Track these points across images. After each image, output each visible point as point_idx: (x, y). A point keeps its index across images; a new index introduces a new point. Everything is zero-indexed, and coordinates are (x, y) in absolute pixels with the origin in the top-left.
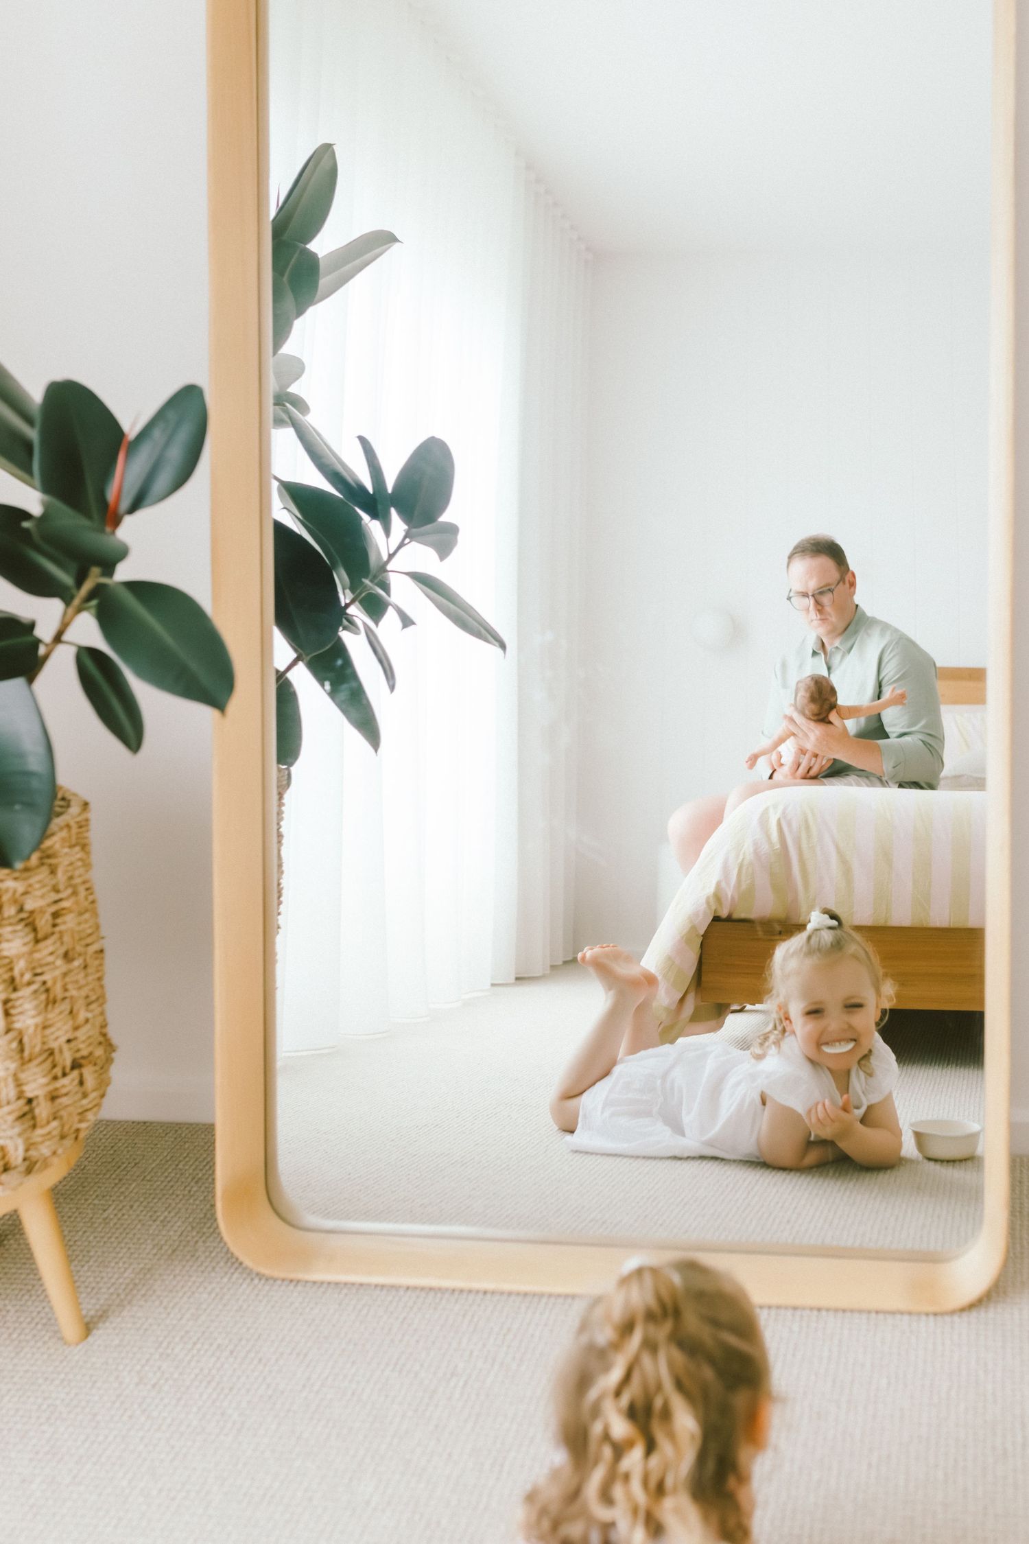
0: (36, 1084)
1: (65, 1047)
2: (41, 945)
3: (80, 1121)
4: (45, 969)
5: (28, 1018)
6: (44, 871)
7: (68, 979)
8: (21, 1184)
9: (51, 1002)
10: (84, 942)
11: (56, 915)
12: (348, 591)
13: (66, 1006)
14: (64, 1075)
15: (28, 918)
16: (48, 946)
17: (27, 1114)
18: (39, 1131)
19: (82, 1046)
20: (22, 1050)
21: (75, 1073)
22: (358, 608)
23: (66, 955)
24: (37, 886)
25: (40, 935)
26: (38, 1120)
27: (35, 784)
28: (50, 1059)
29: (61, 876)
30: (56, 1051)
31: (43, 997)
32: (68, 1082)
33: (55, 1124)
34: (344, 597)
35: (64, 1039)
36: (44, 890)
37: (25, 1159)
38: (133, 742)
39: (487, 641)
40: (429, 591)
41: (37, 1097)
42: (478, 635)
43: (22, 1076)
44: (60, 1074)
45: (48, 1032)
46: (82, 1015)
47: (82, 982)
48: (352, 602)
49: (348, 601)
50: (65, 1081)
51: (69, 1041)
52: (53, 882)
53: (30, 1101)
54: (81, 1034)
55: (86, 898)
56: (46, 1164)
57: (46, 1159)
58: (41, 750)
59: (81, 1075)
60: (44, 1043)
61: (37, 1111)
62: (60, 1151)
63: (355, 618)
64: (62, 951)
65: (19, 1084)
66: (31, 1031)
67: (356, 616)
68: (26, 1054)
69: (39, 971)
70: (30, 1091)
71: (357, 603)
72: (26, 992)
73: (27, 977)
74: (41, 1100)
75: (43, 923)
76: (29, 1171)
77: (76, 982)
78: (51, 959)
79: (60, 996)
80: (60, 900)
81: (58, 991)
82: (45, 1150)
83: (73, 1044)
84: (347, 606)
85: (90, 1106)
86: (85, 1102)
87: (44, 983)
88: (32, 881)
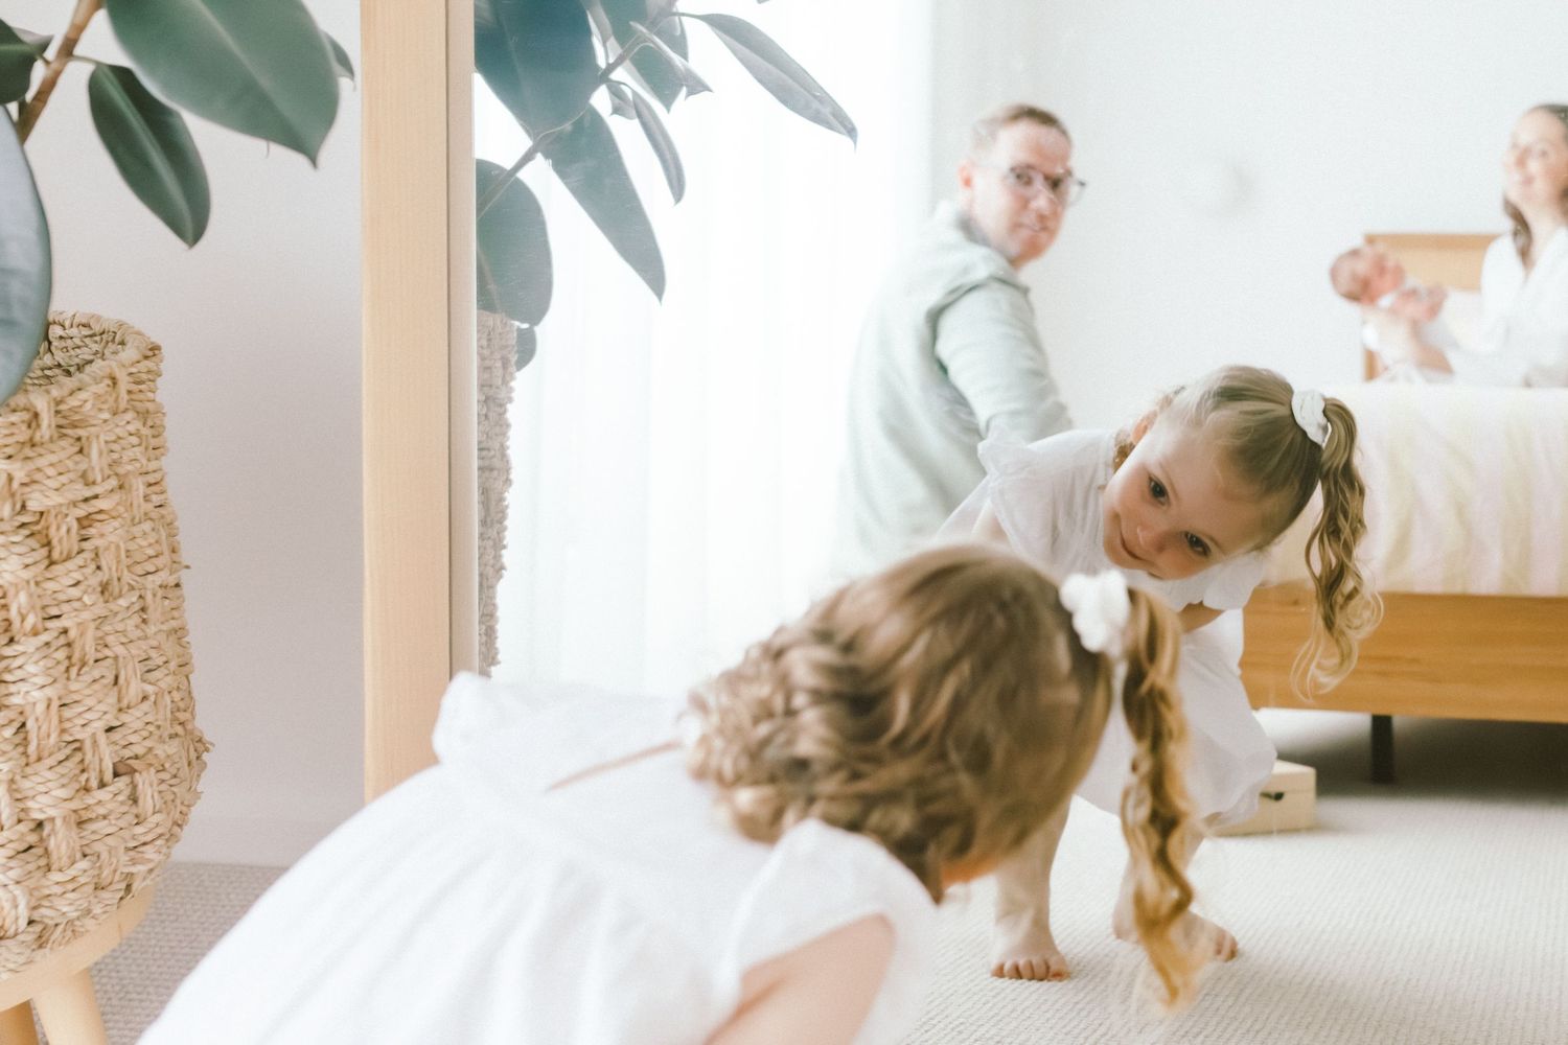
0: (49, 797)
1: (102, 738)
2: (57, 569)
3: (134, 862)
4: (65, 608)
5: (32, 689)
6: (66, 448)
7: (107, 628)
8: (30, 962)
9: (73, 664)
10: (139, 570)
11: (84, 522)
12: (612, 42)
13: (105, 670)
14: (102, 785)
15: (37, 523)
16: (67, 573)
17: (34, 847)
18: (55, 876)
19: (133, 738)
20: (25, 742)
21: (123, 782)
22: (630, 73)
23: (104, 588)
24: (51, 472)
25: (56, 555)
26: (54, 857)
27: (16, 288)
28: (78, 757)
29: (96, 459)
30: (88, 745)
31: (61, 655)
32: (107, 799)
33: (83, 864)
34: (603, 51)
35: (100, 725)
36: (64, 479)
37: (31, 922)
38: (189, 226)
39: (830, 127)
40: (739, 46)
41: (52, 819)
42: (817, 118)
43: (26, 784)
44: (94, 783)
45: (67, 713)
46: (134, 689)
47: (135, 634)
48: (619, 61)
49: (611, 61)
50: (103, 795)
51: (110, 730)
52: (83, 466)
53: (40, 825)
54: (133, 719)
55: (146, 498)
56: (73, 930)
57: (70, 922)
58: (30, 233)
59: (134, 787)
60: (63, 731)
61: (52, 844)
62: (97, 910)
63: (623, 87)
64: (95, 580)
65: (18, 798)
66: (40, 708)
67: (624, 84)
68: (32, 749)
69: (54, 611)
70: (39, 808)
71: (627, 63)
72: (28, 645)
73: (31, 620)
74: (59, 822)
75: (63, 535)
76: (41, 942)
77: (124, 632)
78: (75, 592)
79: (91, 656)
80: (96, 497)
81: (88, 646)
82: (67, 907)
83: (116, 736)
84: (611, 68)
85: (148, 838)
86: (139, 830)
87: (65, 632)
88: (41, 462)
